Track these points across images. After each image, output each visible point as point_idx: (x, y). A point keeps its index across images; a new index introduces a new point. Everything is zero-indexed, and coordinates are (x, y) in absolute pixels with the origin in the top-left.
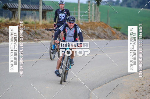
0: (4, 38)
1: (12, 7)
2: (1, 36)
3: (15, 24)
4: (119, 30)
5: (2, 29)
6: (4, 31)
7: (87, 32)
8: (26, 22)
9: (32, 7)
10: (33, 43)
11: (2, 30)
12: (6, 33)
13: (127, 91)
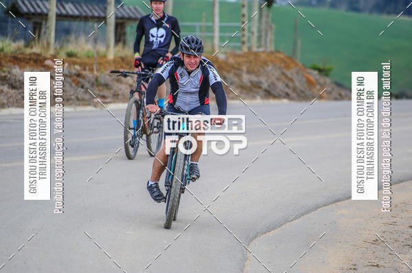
0: (9, 95)
1: (32, 10)
2: (2, 91)
3: (41, 58)
4: (327, 75)
5: (4, 72)
6: (9, 76)
7: (240, 79)
8: (71, 52)
9: (87, 10)
10: (91, 111)
11: (6, 74)
12: (16, 82)
13: (348, 242)
